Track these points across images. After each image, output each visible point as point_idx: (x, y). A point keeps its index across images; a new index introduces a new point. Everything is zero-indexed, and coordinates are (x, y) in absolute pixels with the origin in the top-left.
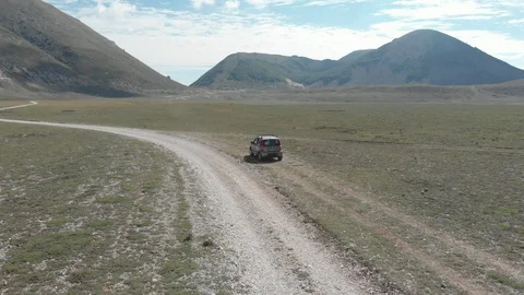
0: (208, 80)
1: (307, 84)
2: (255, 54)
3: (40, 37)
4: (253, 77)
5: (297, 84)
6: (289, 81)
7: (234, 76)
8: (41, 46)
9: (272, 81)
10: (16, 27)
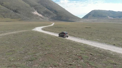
0: (86, 17)
1: (114, 18)
2: (99, 10)
3: (50, 8)
4: (99, 16)
5: (111, 18)
6: (108, 17)
7: (94, 16)
8: (50, 10)
9: (104, 17)
10: (45, 6)
